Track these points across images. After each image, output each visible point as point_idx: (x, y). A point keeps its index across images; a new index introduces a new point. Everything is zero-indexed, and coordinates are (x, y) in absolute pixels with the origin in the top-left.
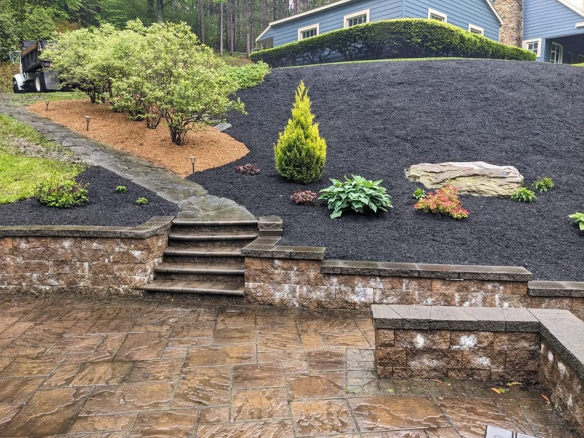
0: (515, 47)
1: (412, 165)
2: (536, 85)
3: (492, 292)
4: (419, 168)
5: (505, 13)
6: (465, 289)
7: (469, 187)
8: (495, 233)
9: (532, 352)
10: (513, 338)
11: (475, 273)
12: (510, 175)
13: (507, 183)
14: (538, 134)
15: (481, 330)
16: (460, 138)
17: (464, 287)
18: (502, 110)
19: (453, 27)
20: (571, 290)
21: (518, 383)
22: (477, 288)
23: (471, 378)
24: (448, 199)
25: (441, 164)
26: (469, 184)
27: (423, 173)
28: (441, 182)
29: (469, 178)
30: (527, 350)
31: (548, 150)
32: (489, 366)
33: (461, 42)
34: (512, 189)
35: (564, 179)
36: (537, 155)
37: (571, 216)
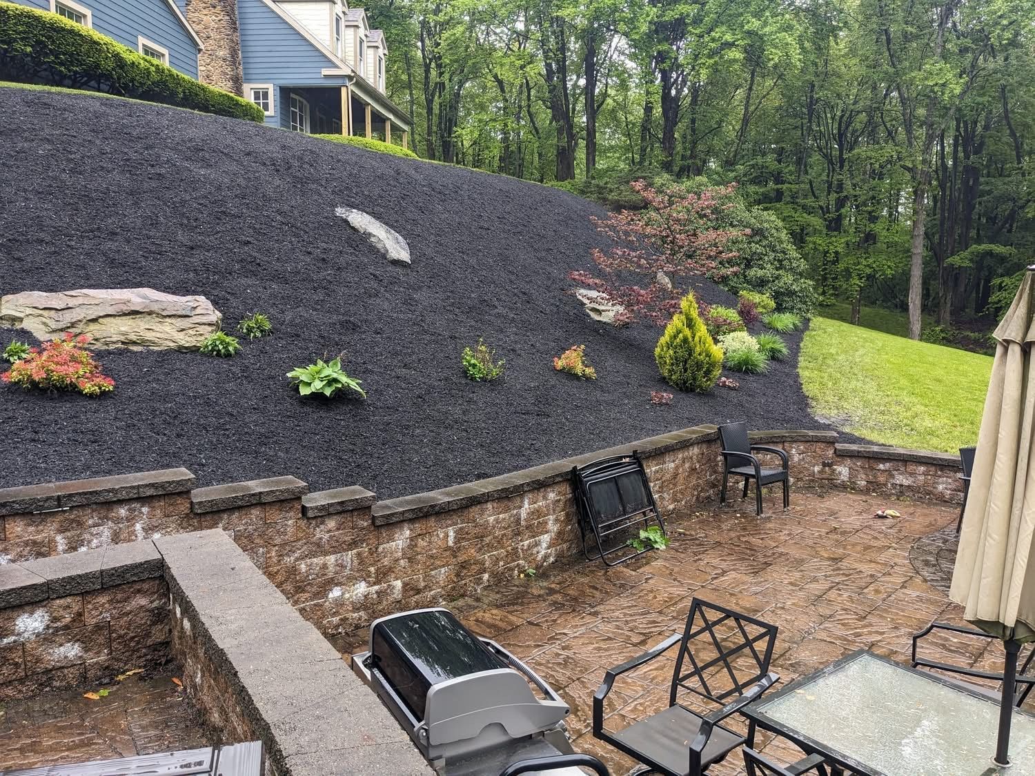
0: (224, 92)
1: (7, 294)
2: (246, 160)
3: (128, 520)
4: (21, 301)
5: (209, 30)
6: (74, 525)
7: (123, 335)
8: (162, 414)
9: (156, 611)
10: (119, 596)
11: (91, 493)
12: (198, 311)
13: (193, 326)
14: (249, 242)
15: (55, 596)
16: (109, 244)
17: (73, 521)
18: (188, 198)
19: (97, 35)
20: (261, 493)
21: (136, 671)
22: (100, 518)
23: (47, 689)
24: (68, 358)
25: (67, 293)
26: (123, 329)
27: (29, 311)
28: (69, 327)
29: (124, 318)
30: (147, 611)
31: (265, 269)
32: (81, 657)
33: (118, 66)
34: (201, 335)
35: (288, 316)
36: (247, 277)
37: (289, 375)
